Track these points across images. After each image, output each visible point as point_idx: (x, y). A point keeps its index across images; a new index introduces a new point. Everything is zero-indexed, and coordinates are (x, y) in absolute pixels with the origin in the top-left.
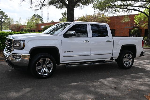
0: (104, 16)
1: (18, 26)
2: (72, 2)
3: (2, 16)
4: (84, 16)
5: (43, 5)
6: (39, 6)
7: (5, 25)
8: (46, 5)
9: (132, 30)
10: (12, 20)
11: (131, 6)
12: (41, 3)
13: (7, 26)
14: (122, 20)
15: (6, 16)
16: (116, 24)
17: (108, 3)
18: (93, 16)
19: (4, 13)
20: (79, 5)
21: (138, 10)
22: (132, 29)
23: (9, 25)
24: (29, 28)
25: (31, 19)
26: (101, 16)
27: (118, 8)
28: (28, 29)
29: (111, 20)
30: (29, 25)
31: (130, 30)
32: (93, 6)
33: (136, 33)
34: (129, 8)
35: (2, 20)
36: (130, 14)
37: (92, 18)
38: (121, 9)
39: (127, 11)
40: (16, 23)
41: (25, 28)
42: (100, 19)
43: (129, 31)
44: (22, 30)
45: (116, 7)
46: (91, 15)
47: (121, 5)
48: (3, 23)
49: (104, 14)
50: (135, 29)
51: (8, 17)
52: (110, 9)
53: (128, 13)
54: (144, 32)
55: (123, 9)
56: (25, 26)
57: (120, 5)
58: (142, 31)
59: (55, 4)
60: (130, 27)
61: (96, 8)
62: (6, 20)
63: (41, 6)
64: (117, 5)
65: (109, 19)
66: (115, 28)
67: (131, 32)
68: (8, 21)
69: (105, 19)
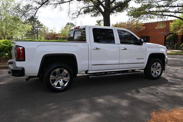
0: (139, 23)
1: (53, 34)
2: (108, 10)
3: (38, 25)
4: (117, 23)
5: (79, 13)
6: (76, 14)
7: (40, 34)
8: (82, 13)
9: (168, 37)
10: (47, 29)
11: (168, 12)
12: (78, 12)
13: (42, 35)
14: (157, 26)
15: (42, 25)
16: (151, 30)
17: (143, 10)
18: (127, 23)
19: (40, 22)
20: (114, 12)
21: (175, 15)
22: (168, 35)
23: (45, 34)
24: (64, 36)
25: (65, 27)
26: (136, 23)
27: (153, 14)
28: (62, 37)
29: (145, 27)
30: (63, 33)
31: (166, 37)
32: (127, 14)
33: (171, 39)
34: (165, 14)
35: (38, 29)
36: (166, 20)
37: (126, 25)
38: (157, 15)
39: (163, 17)
40: (50, 32)
41: (60, 37)
42: (134, 25)
43: (164, 37)
44: (57, 38)
45: (151, 14)
46: (125, 22)
47: (157, 11)
48: (39, 32)
49: (138, 20)
50: (171, 35)
51: (44, 26)
52: (145, 15)
53: (163, 19)
54: (181, 38)
55: (159, 15)
56: (60, 34)
57: (155, 11)
58: (178, 37)
59: (91, 12)
60: (165, 33)
61: (130, 15)
62: (42, 29)
63: (77, 15)
64: (152, 11)
65: (143, 26)
66: (150, 35)
67: (167, 38)
68: (44, 30)
69: (139, 26)
